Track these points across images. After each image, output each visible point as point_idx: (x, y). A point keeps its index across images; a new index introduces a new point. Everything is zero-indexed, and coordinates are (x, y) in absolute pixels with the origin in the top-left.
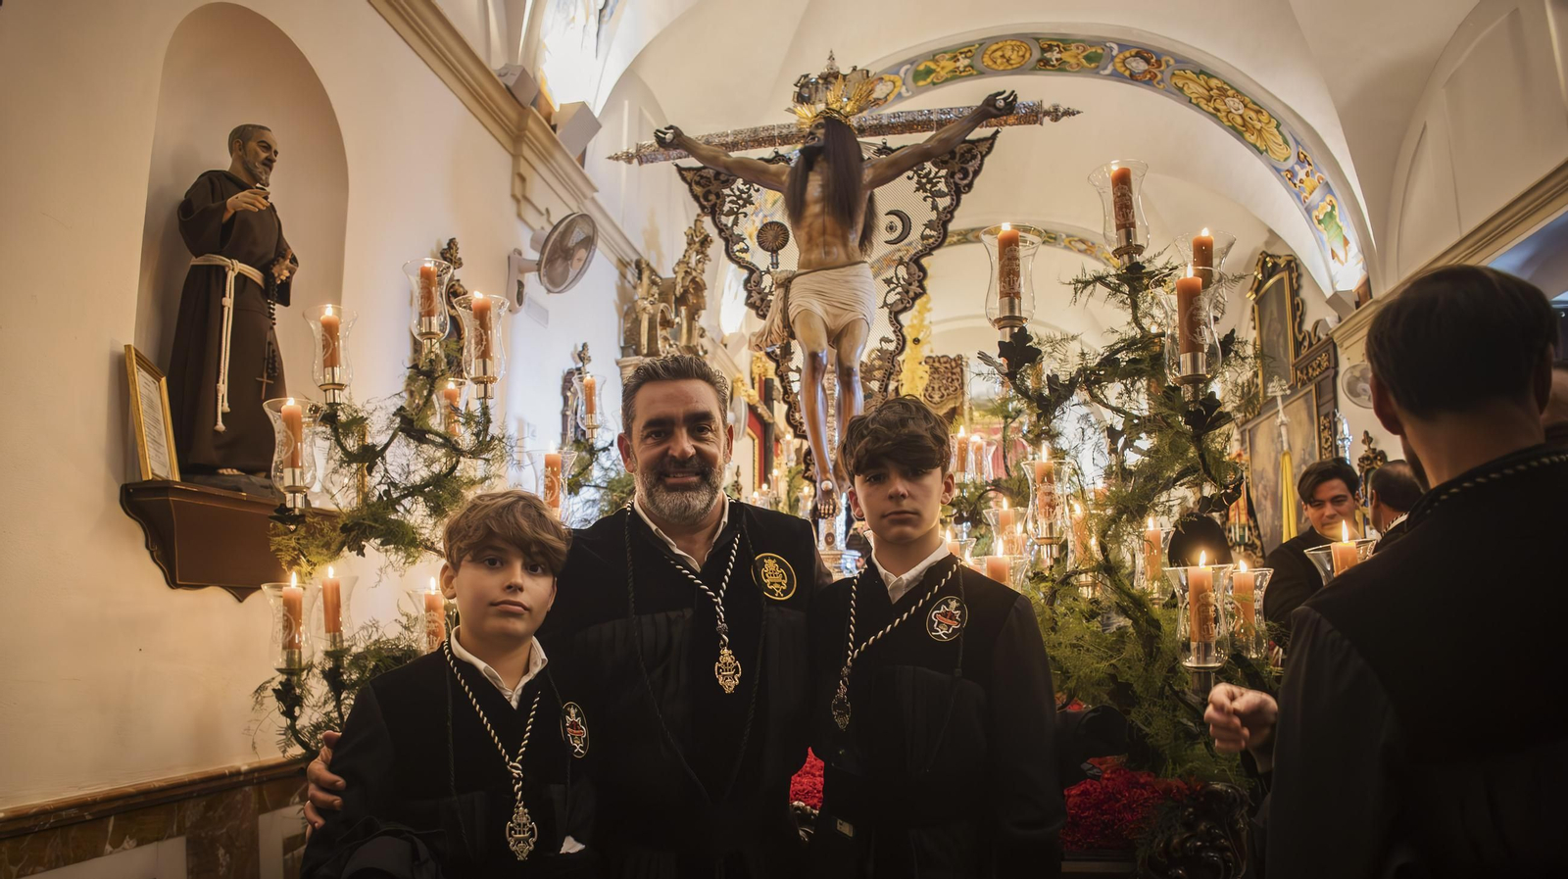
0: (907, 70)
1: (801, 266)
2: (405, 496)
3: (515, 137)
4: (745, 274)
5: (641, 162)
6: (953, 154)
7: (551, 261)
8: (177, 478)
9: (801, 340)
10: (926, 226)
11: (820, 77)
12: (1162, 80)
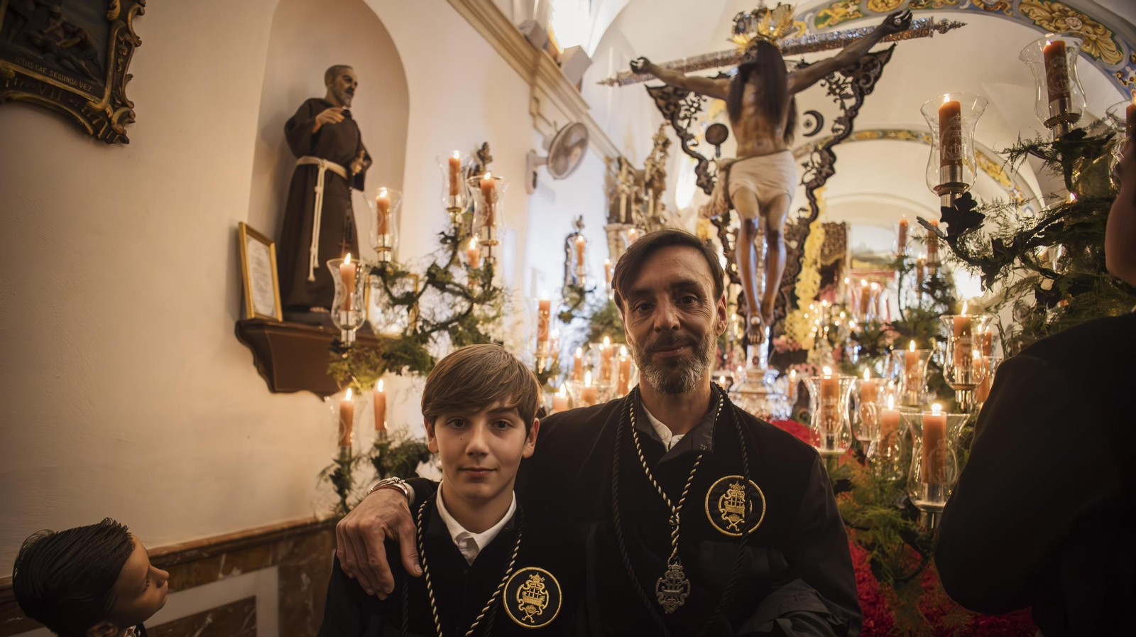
0: (810, 17)
1: (739, 154)
2: (433, 331)
3: (532, 72)
4: (696, 162)
5: (620, 85)
6: (857, 64)
7: (556, 157)
8: (280, 318)
9: (738, 210)
10: (836, 122)
11: (753, 13)
12: (1011, 9)
